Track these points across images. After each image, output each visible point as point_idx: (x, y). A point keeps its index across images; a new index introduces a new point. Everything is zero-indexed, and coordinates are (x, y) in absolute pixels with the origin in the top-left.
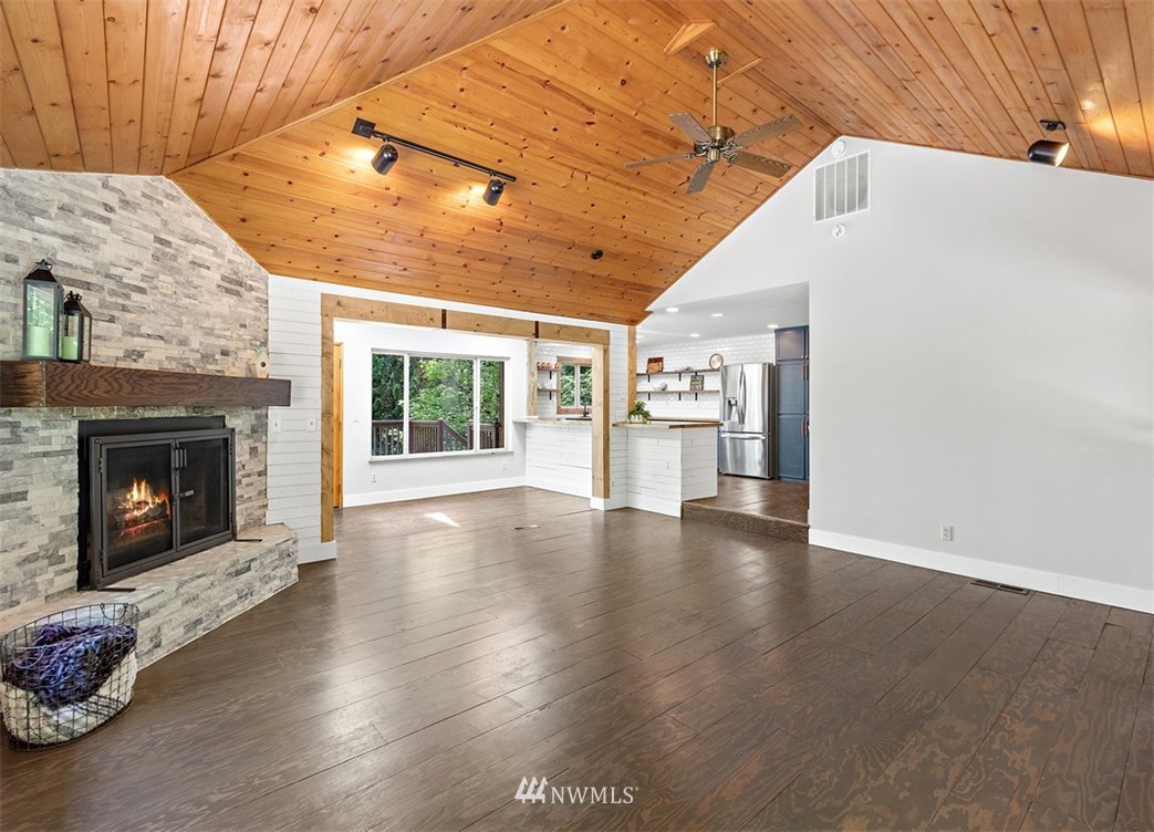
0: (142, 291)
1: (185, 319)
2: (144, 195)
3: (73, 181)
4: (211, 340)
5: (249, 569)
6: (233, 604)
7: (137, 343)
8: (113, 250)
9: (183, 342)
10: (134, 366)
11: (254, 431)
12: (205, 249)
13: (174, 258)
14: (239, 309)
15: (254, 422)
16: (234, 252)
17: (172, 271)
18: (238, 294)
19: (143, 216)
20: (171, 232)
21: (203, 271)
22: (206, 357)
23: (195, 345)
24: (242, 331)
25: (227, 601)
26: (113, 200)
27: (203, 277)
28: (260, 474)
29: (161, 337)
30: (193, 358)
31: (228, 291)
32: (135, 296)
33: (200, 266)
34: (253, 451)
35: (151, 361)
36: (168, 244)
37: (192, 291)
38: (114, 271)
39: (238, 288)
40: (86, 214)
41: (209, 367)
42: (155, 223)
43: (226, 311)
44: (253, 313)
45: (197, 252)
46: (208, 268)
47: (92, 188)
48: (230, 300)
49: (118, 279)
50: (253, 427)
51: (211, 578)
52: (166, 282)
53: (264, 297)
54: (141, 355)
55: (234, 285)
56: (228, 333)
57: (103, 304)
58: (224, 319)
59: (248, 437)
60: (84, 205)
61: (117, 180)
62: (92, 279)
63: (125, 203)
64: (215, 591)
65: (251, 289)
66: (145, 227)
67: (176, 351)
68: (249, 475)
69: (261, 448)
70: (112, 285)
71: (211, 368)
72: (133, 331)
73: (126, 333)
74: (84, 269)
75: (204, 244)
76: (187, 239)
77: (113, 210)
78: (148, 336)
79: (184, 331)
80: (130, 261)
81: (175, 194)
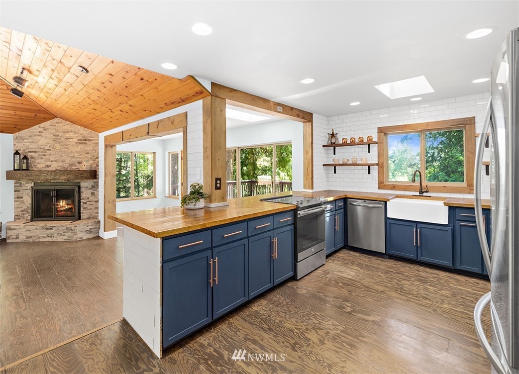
0: (50, 150)
1: (63, 155)
2: (50, 125)
3: (32, 129)
4: (73, 159)
5: (51, 229)
6: (44, 237)
7: (49, 163)
8: (42, 141)
9: (63, 161)
10: (48, 169)
11: (93, 187)
12: (71, 133)
13: (60, 139)
14: (86, 148)
15: (93, 184)
16: (83, 131)
17: (59, 143)
18: (85, 143)
19: (50, 131)
20: (59, 132)
21: (70, 140)
22: (71, 165)
23: (67, 161)
24: (87, 155)
25: (43, 235)
26: (41, 130)
27: (70, 142)
28: (96, 202)
29: (56, 161)
30: (66, 166)
31: (80, 143)
32: (48, 152)
33: (69, 139)
34: (93, 194)
35: (53, 168)
36: (58, 135)
37: (66, 146)
38: (42, 147)
39: (85, 142)
40: (35, 136)
41: (73, 167)
42: (54, 131)
43: (79, 150)
44: (92, 148)
45: (68, 135)
46: (73, 138)
47: (37, 129)
48: (81, 146)
49: (44, 149)
50: (92, 186)
51: (36, 227)
52: (58, 146)
53: (97, 142)
54: (50, 166)
55: (84, 141)
56: (81, 156)
57: (39, 155)
58: (78, 152)
59: (90, 189)
60: (34, 134)
61: (42, 125)
62: (36, 150)
63: (45, 129)
64: (38, 231)
65: (91, 140)
66: (51, 134)
67: (61, 164)
68: (90, 201)
69: (96, 193)
70: (42, 150)
71: (73, 168)
72: (48, 160)
73: (45, 161)
74: (35, 148)
75: (70, 132)
76: (64, 132)
77: (42, 132)
78: (52, 161)
79: (64, 158)
80: (46, 143)
81: (60, 121)
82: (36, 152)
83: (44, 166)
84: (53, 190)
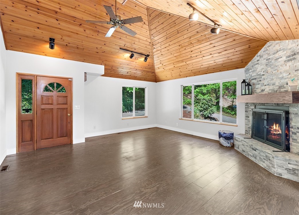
0: (263, 75)
1: (274, 77)
2: (264, 52)
3: (253, 60)
4: (282, 81)
6: (251, 156)
7: (263, 88)
9: (274, 84)
10: (263, 93)
13: (271, 61)
14: (295, 65)
17: (270, 66)
18: (294, 59)
20: (270, 55)
21: (279, 60)
22: (280, 87)
27: (280, 62)
29: (268, 85)
30: (276, 88)
31: (289, 60)
32: (263, 77)
33: (279, 59)
35: (266, 92)
37: (276, 68)
40: (255, 65)
41: (281, 90)
42: (266, 56)
43: (288, 68)
45: (277, 55)
46: (281, 57)
47: (256, 59)
48: (290, 63)
49: (260, 75)
51: (247, 144)
52: (269, 70)
54: (264, 90)
55: (293, 56)
57: (257, 82)
58: (287, 72)
60: (255, 63)
61: (259, 54)
63: (261, 57)
66: (264, 59)
67: (271, 87)
72: (263, 85)
73: (261, 86)
74: (255, 76)
75: (280, 50)
76: (274, 54)
77: (259, 60)
78: (265, 85)
79: (274, 81)
80: (261, 69)
81: (271, 44)
82: (255, 79)
83: (260, 91)
84: (264, 114)
